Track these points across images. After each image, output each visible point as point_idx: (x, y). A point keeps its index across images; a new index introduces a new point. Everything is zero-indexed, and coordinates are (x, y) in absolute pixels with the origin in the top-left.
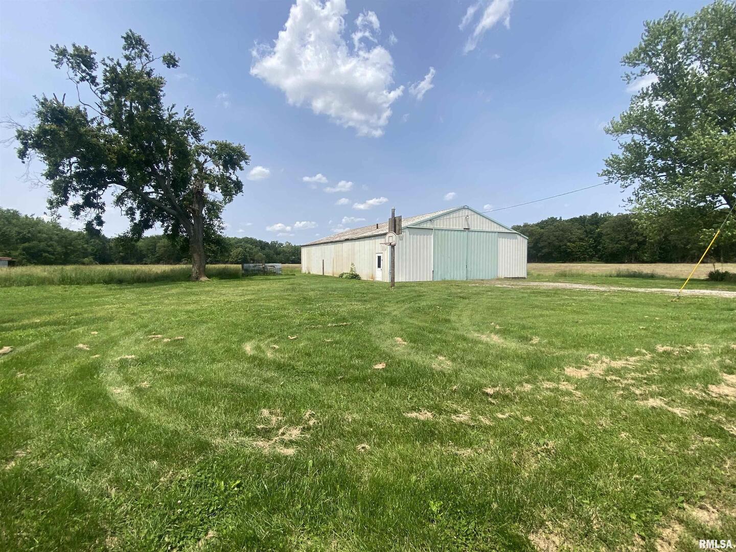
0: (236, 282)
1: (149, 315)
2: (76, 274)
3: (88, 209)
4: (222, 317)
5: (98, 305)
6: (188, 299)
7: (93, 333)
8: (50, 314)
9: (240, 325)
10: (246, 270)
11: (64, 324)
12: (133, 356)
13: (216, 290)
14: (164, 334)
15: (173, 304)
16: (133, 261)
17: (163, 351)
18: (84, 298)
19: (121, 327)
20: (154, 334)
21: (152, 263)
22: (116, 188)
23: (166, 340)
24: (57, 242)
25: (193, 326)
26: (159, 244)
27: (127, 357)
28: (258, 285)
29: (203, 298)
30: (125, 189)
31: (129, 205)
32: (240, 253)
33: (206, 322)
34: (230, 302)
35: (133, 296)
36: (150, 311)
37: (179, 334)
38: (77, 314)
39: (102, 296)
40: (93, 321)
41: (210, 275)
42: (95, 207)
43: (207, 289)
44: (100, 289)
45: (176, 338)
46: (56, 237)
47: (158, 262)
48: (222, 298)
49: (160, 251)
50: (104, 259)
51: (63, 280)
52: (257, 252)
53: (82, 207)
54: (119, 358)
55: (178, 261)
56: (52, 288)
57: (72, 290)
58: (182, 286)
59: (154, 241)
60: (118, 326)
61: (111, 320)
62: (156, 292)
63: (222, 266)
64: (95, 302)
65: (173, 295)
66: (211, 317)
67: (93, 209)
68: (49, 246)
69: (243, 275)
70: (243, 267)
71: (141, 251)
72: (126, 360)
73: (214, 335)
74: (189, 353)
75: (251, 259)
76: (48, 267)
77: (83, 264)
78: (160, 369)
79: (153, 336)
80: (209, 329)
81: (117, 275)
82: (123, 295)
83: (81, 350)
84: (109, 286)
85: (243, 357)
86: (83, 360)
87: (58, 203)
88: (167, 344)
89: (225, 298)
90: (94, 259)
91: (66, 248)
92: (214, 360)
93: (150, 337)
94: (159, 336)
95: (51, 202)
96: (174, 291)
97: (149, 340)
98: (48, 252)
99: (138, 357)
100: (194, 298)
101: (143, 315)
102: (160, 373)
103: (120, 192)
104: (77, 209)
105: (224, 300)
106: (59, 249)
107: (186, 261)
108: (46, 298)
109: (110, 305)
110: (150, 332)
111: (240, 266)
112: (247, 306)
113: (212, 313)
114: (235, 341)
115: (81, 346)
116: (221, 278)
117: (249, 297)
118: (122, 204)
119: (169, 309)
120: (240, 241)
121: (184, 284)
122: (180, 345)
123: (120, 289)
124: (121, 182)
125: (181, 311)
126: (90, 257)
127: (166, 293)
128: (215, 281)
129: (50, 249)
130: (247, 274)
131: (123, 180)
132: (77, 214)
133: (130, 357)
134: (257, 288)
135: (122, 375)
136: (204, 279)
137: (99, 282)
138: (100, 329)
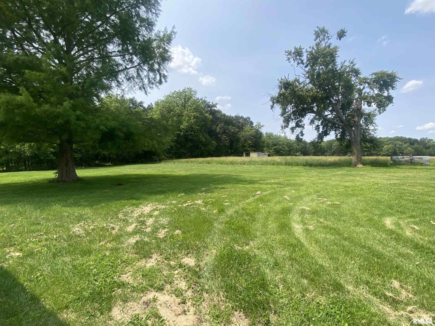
0: (384, 169)
1: (322, 186)
2: (291, 160)
3: (297, 128)
4: (369, 194)
5: (298, 177)
6: (347, 178)
7: (292, 191)
8: (278, 179)
9: (383, 202)
10: (394, 161)
11: (282, 184)
12: (309, 208)
13: (368, 174)
14: (328, 198)
15: (338, 181)
16: (319, 154)
17: (325, 209)
18: (293, 173)
19: (306, 190)
20: (322, 198)
21: (329, 155)
22: (311, 116)
23: (328, 203)
24: (286, 145)
25: (347, 197)
26: (334, 144)
27: (305, 208)
28: (405, 173)
29: (358, 178)
30: (315, 115)
31: (317, 124)
32: (390, 148)
33: (357, 196)
34: (377, 184)
35: (316, 174)
36: (324, 183)
37: (337, 200)
38: (288, 180)
39: (301, 172)
40: (294, 185)
41: (364, 164)
42: (300, 127)
43: (361, 173)
44: (301, 168)
45: (335, 203)
46: (285, 143)
47: (333, 154)
48: (371, 180)
49: (334, 148)
50: (305, 153)
51: (286, 163)
52: (406, 148)
53: (295, 128)
54: (301, 208)
55: (345, 154)
56: (281, 167)
57: (289, 168)
58: (345, 170)
59: (330, 143)
60: (304, 189)
61: (302, 186)
62: (328, 172)
63: (374, 157)
64: (297, 175)
65: (338, 175)
66: (361, 192)
67: (299, 128)
68: (283, 148)
69: (391, 164)
70: (391, 159)
71: (324, 148)
72: (304, 210)
73: (361, 206)
74: (341, 215)
75: (401, 153)
76: (281, 157)
77: (296, 156)
78: (322, 220)
79: (321, 199)
80: (358, 201)
81: (309, 162)
82: (311, 173)
83: (286, 199)
84: (306, 167)
85: (382, 228)
86: (286, 205)
87: (285, 127)
88: (329, 205)
89: (374, 180)
90: (301, 153)
91: (289, 148)
92: (358, 224)
93: (320, 199)
94: (325, 199)
95: (282, 127)
96: (339, 173)
97: (319, 201)
98: (282, 150)
99: (311, 210)
100: (351, 178)
101: (319, 185)
102: (321, 223)
103: (312, 117)
104: (293, 129)
105: (373, 182)
106: (287, 149)
107: (350, 154)
108: (279, 171)
109: (303, 177)
110: (320, 196)
111: (389, 158)
112: (392, 188)
113: (362, 190)
114: (378, 214)
115: (286, 197)
116: (373, 166)
117: (395, 182)
118: (313, 123)
119: (334, 183)
120: (391, 139)
121: (347, 169)
122: (336, 207)
123: (310, 169)
124: (313, 112)
125: (341, 186)
126: (299, 152)
127: (334, 173)
128: (368, 168)
129: (283, 149)
130: (396, 164)
131: (313, 110)
132: (293, 131)
133: (307, 208)
134: (403, 175)
135: (301, 217)
136: (360, 166)
137: (300, 165)
138: (296, 190)
